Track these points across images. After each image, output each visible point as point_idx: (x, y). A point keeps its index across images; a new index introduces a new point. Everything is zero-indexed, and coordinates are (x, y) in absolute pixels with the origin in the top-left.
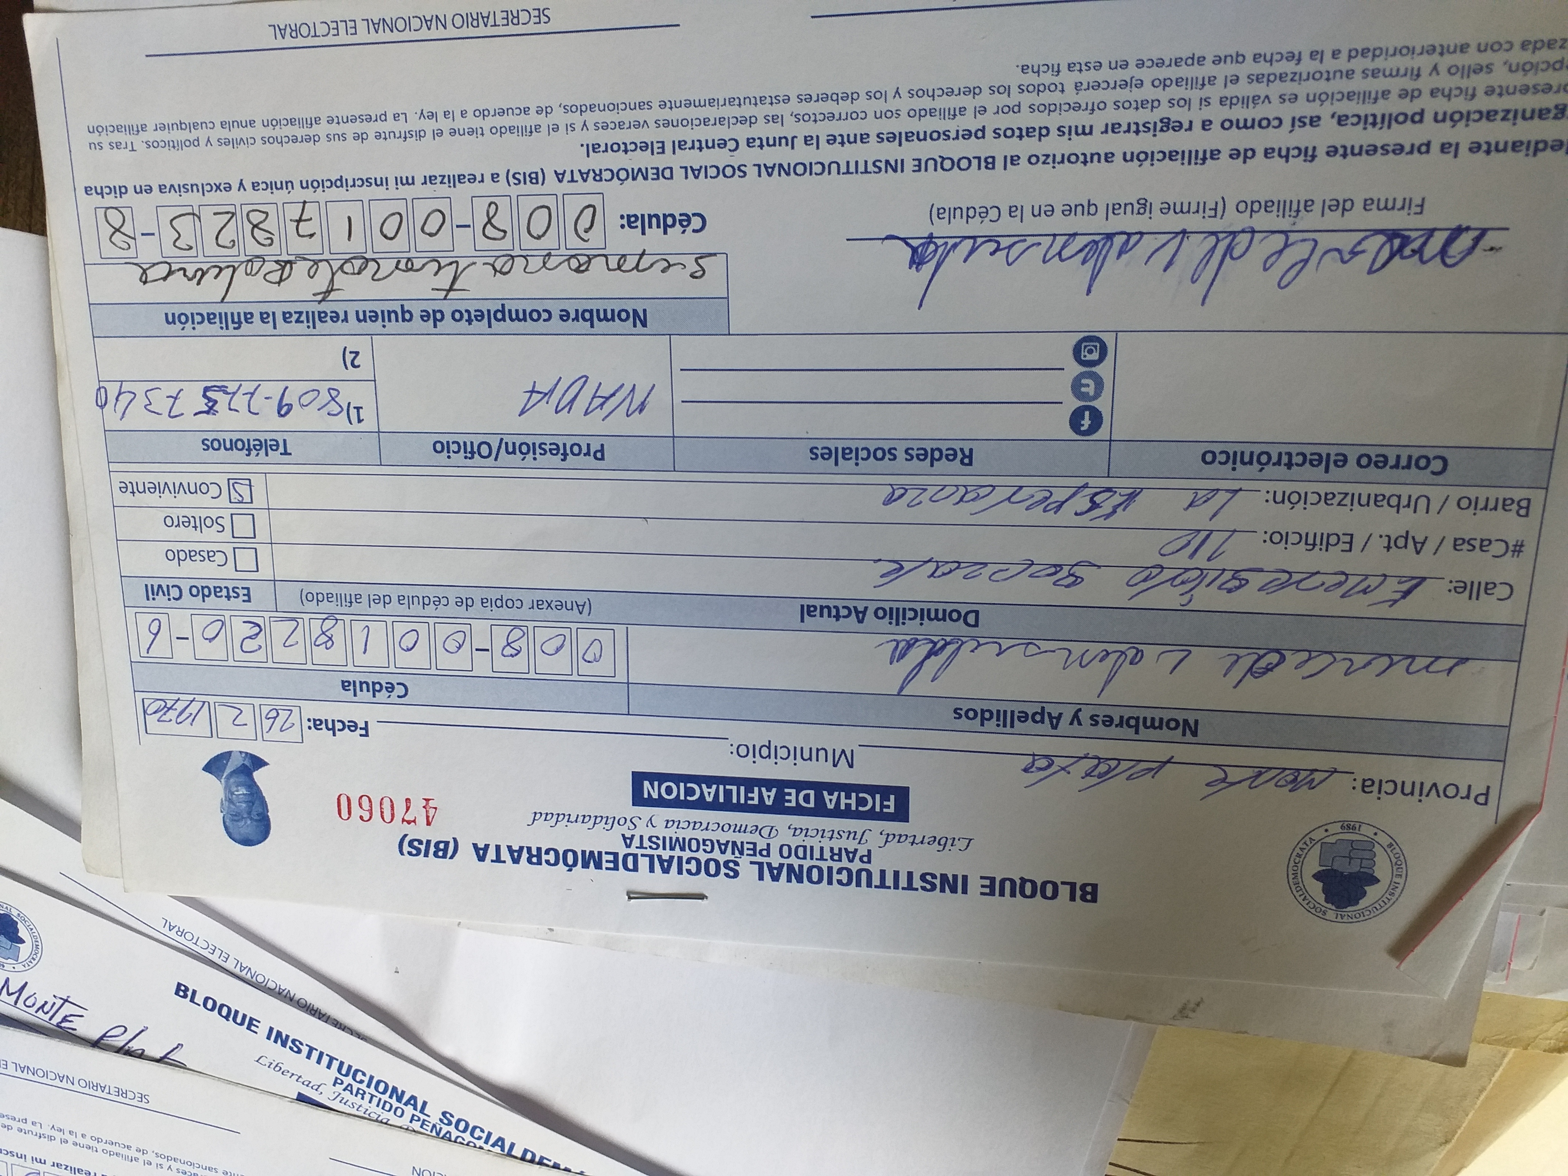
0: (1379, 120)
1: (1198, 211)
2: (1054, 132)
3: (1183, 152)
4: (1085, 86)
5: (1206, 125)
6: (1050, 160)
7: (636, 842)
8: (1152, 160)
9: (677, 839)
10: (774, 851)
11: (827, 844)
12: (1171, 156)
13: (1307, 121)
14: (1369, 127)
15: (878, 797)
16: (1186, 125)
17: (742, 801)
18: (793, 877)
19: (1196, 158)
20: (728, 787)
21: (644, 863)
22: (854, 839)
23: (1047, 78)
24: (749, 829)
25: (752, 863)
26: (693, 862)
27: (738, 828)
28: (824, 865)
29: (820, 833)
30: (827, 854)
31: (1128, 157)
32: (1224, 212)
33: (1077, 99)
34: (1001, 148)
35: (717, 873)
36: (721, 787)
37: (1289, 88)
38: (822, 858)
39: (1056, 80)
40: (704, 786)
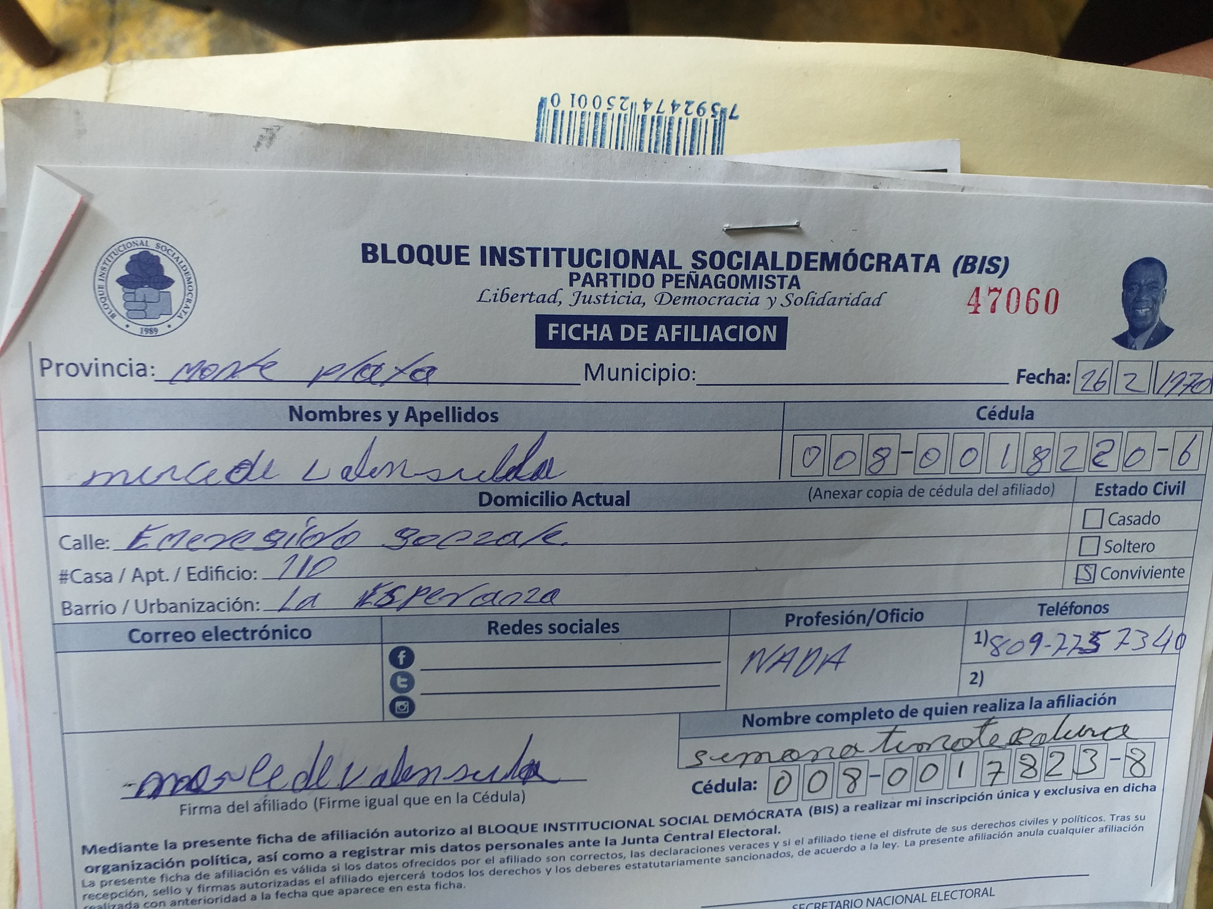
0: (220, 861)
1: (334, 802)
2: (438, 849)
3: (347, 838)
4: (418, 876)
5: (334, 855)
6: (439, 832)
7: (787, 281)
8: (368, 834)
9: (748, 287)
10: (658, 281)
11: (610, 290)
12: (355, 836)
13: (266, 859)
14: (225, 856)
15: (564, 338)
16: (347, 854)
17: (686, 327)
18: (642, 255)
19: (338, 835)
20: (699, 340)
21: (782, 262)
22: (585, 296)
23: (444, 881)
24: (682, 300)
25: (680, 268)
26: (735, 265)
27: (692, 301)
28: (613, 269)
29: (616, 300)
30: (610, 279)
31: (385, 835)
32: (315, 802)
33: (423, 869)
34: (474, 838)
35: (713, 255)
36: (705, 339)
37: (281, 878)
38: (615, 275)
39: (437, 880)
40: (721, 340)
